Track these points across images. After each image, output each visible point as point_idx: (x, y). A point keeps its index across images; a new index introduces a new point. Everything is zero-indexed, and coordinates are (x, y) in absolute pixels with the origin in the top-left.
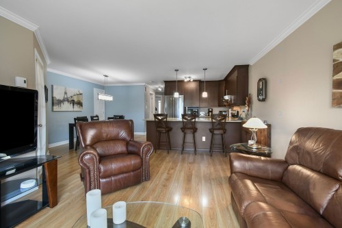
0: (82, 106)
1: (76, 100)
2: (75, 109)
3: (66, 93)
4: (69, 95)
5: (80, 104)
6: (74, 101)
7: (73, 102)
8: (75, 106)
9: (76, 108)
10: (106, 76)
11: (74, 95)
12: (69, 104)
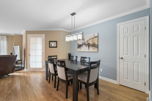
1: (91, 43)
2: (90, 51)
3: (83, 39)
4: (86, 41)
5: (95, 46)
6: (89, 44)
7: (89, 45)
8: (90, 48)
11: (90, 39)
12: (86, 46)
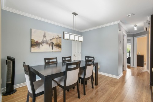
0: (61, 48)
1: (55, 43)
3: (45, 36)
4: (48, 38)
5: (59, 46)
6: (53, 43)
7: (52, 45)
8: (54, 47)
9: (55, 49)
10: (75, 14)
11: (54, 38)
12: (48, 45)
